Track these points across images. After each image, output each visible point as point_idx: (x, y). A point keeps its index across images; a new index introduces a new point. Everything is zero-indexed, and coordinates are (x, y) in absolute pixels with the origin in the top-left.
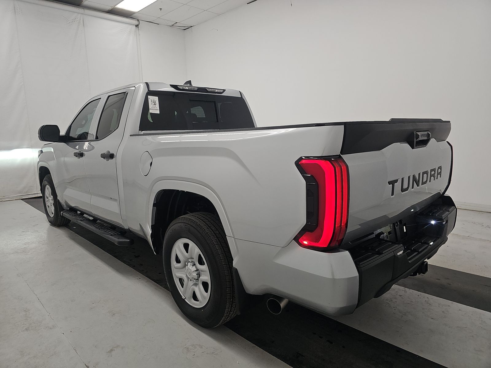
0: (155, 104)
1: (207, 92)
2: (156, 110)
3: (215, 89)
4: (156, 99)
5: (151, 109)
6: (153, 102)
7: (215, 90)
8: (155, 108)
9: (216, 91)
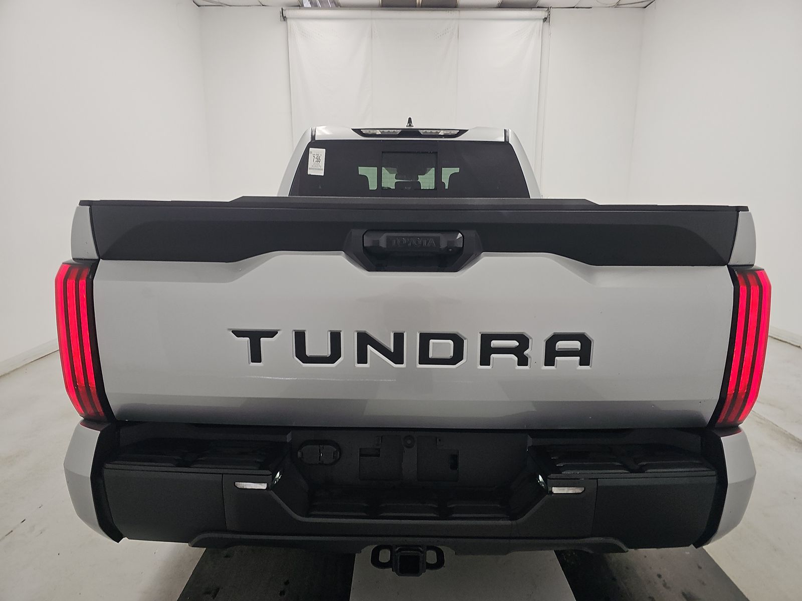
0: (318, 160)
1: (420, 135)
2: (318, 169)
3: (439, 129)
4: (322, 152)
5: (310, 169)
6: (316, 157)
7: (439, 131)
8: (317, 166)
9: (440, 134)
